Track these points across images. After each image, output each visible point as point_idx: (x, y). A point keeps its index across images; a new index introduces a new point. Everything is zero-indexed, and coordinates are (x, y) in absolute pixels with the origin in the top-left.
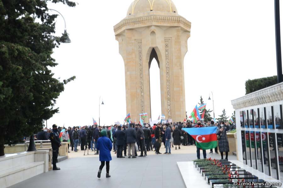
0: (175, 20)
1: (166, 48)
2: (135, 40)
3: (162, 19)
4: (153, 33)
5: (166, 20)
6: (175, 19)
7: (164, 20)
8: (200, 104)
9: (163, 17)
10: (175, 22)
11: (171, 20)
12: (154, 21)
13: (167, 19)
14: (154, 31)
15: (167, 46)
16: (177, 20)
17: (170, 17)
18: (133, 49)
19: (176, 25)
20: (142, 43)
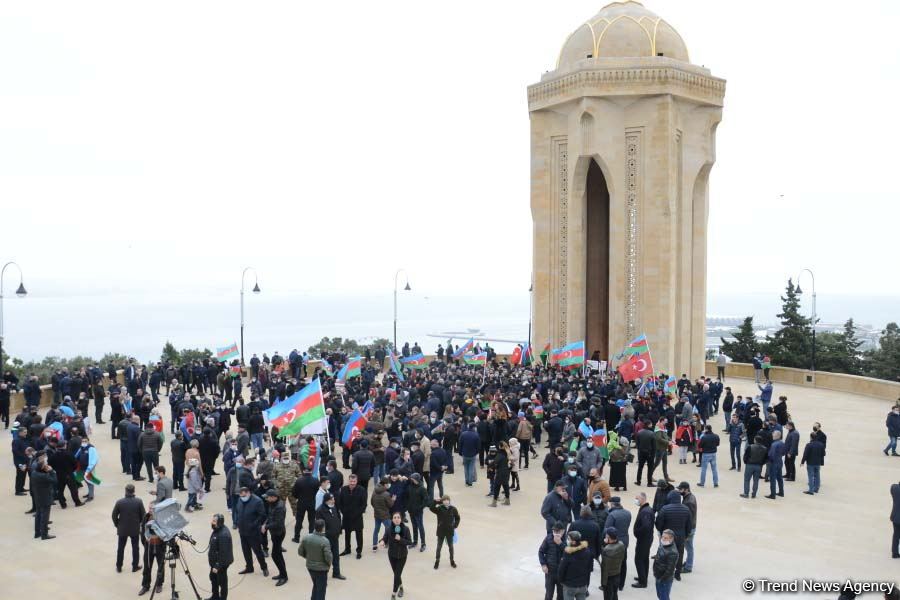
0: (653, 78)
1: (630, 157)
2: (552, 137)
3: (611, 78)
4: (587, 116)
5: (622, 78)
6: (650, 74)
7: (618, 79)
8: (785, 300)
9: (614, 72)
10: (650, 84)
11: (641, 78)
12: (590, 85)
13: (626, 77)
14: (590, 112)
15: (632, 150)
16: (660, 78)
17: (638, 71)
18: (546, 164)
19: (655, 89)
20: (568, 146)
